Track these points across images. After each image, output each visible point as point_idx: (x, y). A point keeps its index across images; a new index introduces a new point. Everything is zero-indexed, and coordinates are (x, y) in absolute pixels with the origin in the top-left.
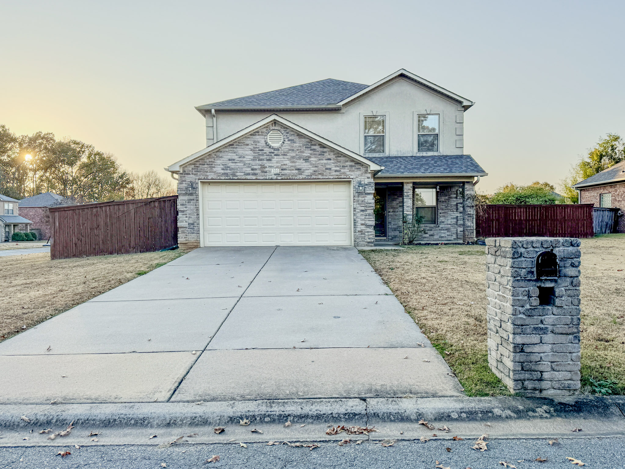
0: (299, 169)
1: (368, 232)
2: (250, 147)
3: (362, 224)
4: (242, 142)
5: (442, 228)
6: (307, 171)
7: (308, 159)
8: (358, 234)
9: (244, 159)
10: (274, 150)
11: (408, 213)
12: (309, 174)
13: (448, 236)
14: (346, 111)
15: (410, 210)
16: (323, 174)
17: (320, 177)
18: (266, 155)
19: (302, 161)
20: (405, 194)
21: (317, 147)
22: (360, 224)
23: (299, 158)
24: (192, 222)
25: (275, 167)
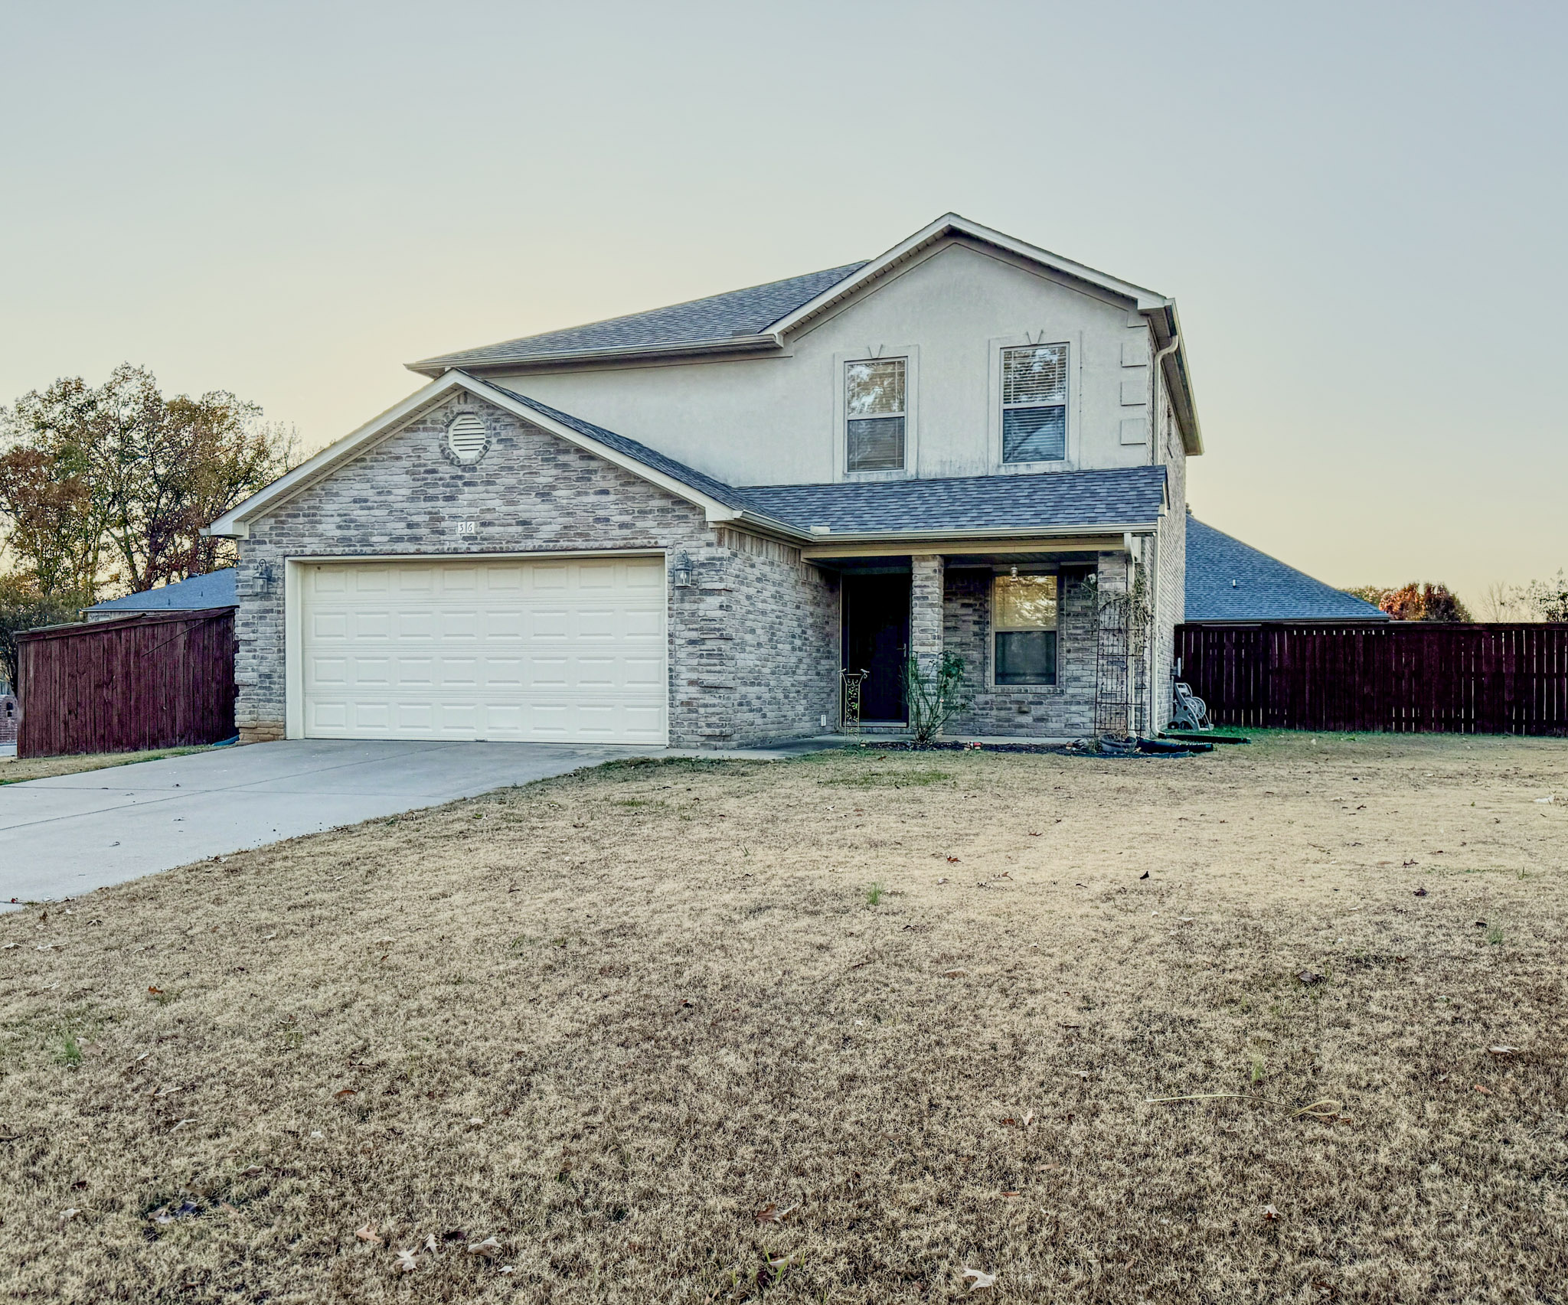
0: (524, 523)
1: (706, 706)
2: (405, 463)
3: (691, 683)
4: (386, 450)
5: (1073, 696)
6: (544, 528)
7: (548, 494)
8: (679, 710)
9: (390, 498)
10: (464, 470)
12: (552, 536)
14: (796, 352)
15: (932, 641)
16: (588, 535)
17: (580, 543)
18: (443, 485)
19: (533, 498)
20: (916, 592)
21: (570, 459)
22: (685, 682)
23: (527, 491)
24: (266, 671)
25: (465, 516)
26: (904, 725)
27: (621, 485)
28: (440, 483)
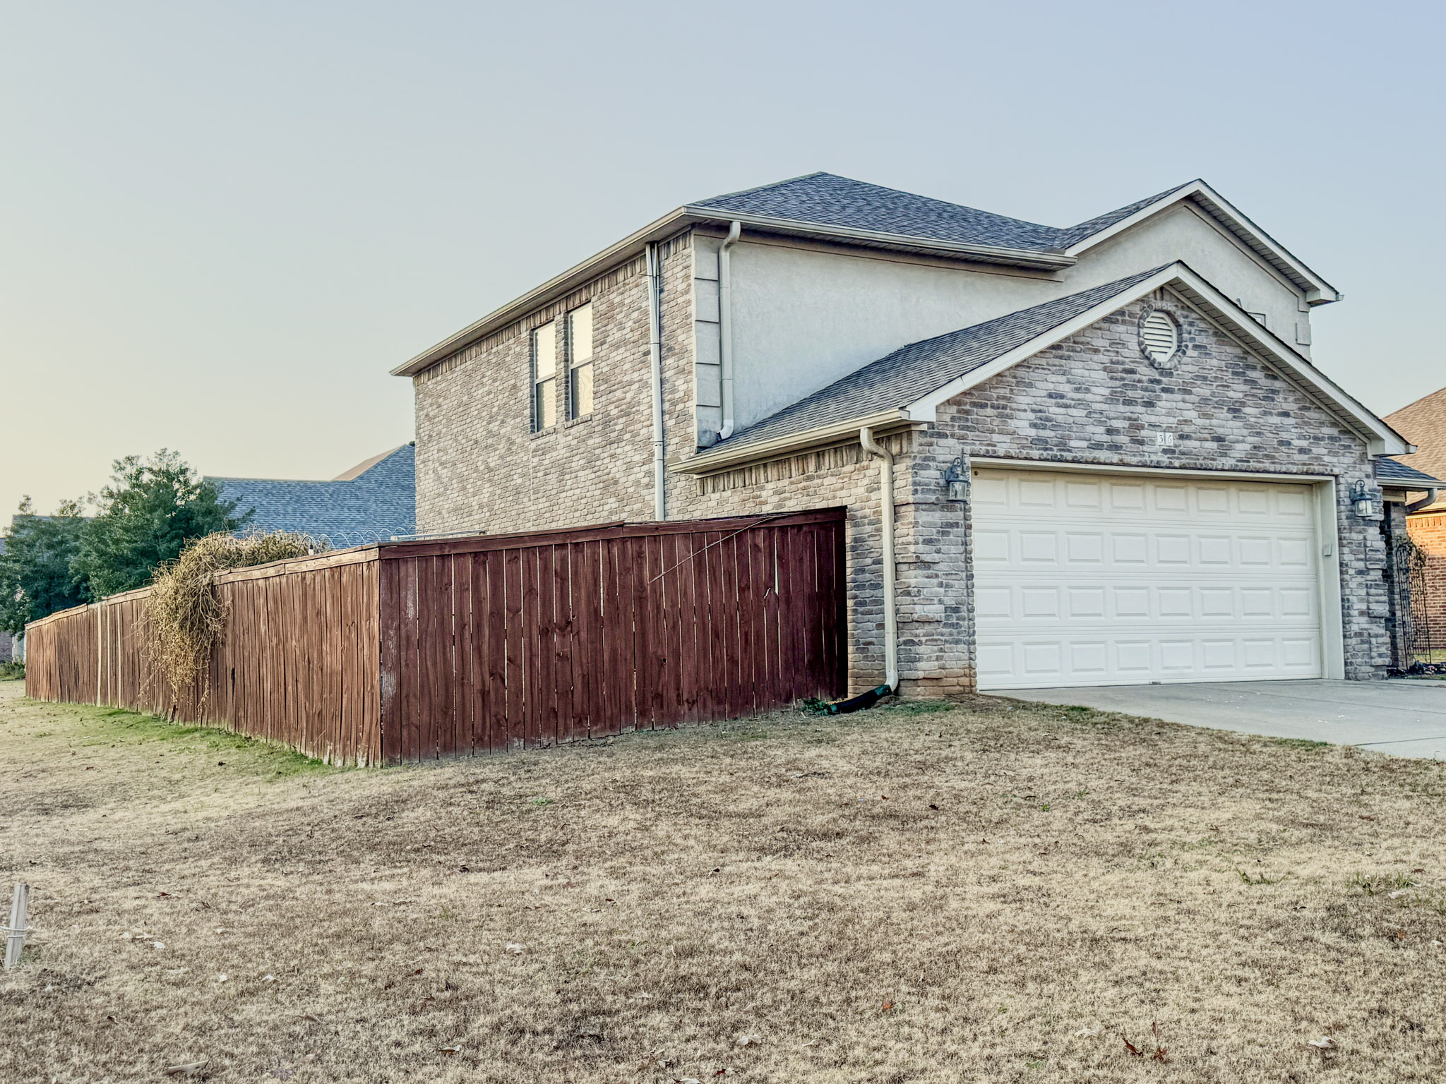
0: (1219, 439)
1: (1375, 636)
2: (1101, 357)
6: (1236, 446)
7: (1239, 411)
8: (1353, 641)
9: (1089, 397)
12: (1242, 455)
14: (1067, 278)
16: (1274, 458)
17: (1267, 465)
18: (1142, 389)
19: (1224, 414)
21: (1258, 376)
22: (1356, 613)
23: (1219, 405)
24: (953, 603)
25: (1164, 426)
27: (1300, 409)
28: (1139, 385)
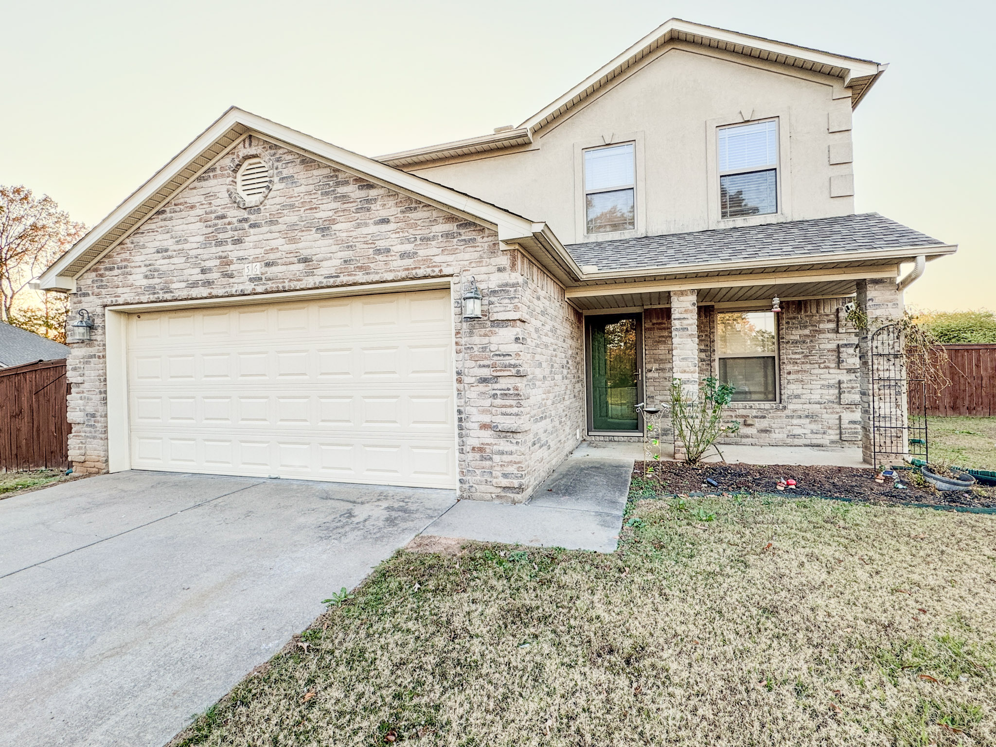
0: (306, 260)
2: (199, 211)
3: (484, 426)
4: (182, 200)
5: (794, 411)
7: (328, 229)
8: (470, 456)
10: (249, 213)
11: (684, 377)
12: (332, 271)
13: (812, 432)
14: (543, 145)
15: (692, 369)
17: (360, 277)
18: (232, 230)
19: (314, 235)
20: (676, 324)
21: (351, 190)
22: (476, 426)
23: (308, 228)
24: (91, 411)
25: (251, 258)
26: (641, 434)
27: (403, 212)
